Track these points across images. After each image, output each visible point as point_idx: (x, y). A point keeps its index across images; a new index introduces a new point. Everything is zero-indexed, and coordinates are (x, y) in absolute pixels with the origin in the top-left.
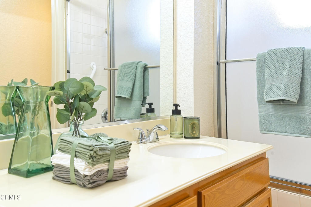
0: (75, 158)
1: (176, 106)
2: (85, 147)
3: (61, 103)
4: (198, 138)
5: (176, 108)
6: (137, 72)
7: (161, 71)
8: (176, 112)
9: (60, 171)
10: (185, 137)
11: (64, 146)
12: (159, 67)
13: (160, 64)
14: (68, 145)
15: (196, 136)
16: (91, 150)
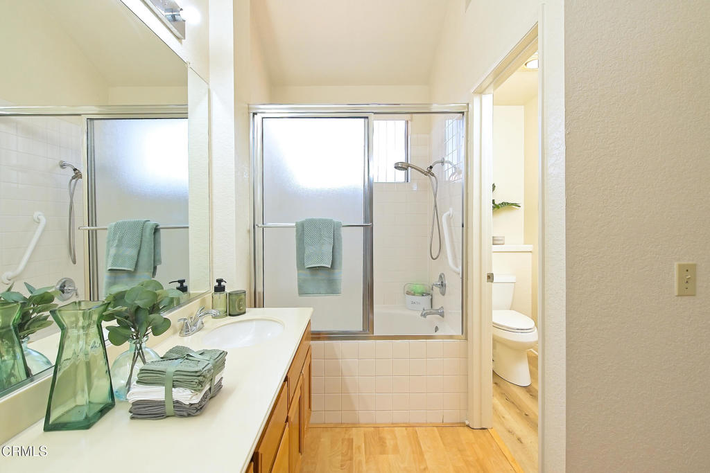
0: (173, 389)
1: (219, 281)
2: (189, 374)
3: (113, 319)
4: (244, 313)
5: (220, 284)
6: (144, 234)
7: (190, 232)
8: (220, 288)
9: (144, 408)
10: (230, 315)
11: (149, 378)
12: (188, 227)
13: (187, 223)
14: (158, 375)
15: (242, 311)
16: (199, 376)
